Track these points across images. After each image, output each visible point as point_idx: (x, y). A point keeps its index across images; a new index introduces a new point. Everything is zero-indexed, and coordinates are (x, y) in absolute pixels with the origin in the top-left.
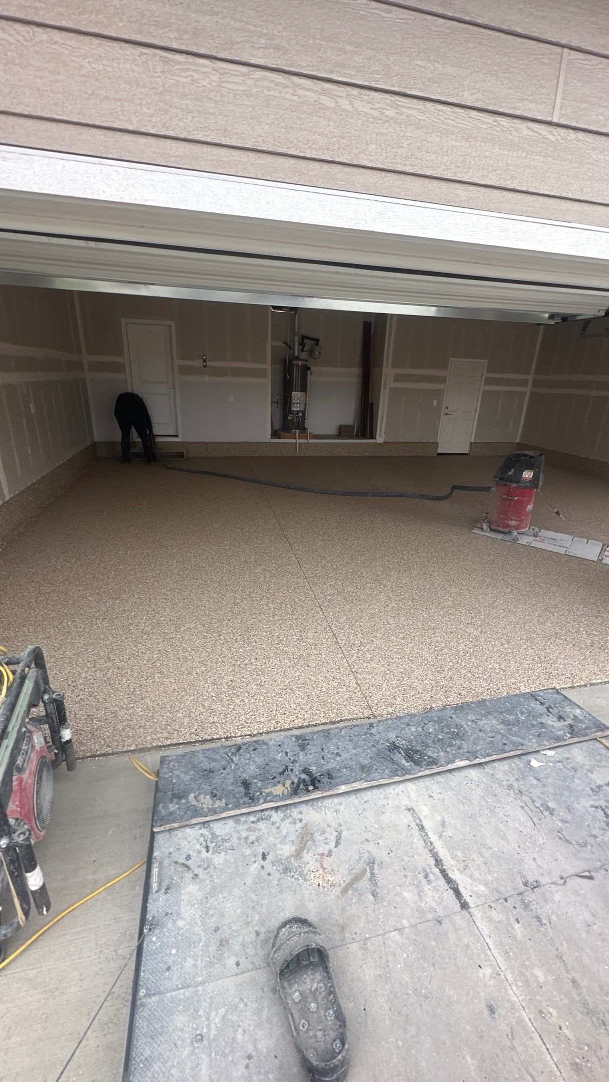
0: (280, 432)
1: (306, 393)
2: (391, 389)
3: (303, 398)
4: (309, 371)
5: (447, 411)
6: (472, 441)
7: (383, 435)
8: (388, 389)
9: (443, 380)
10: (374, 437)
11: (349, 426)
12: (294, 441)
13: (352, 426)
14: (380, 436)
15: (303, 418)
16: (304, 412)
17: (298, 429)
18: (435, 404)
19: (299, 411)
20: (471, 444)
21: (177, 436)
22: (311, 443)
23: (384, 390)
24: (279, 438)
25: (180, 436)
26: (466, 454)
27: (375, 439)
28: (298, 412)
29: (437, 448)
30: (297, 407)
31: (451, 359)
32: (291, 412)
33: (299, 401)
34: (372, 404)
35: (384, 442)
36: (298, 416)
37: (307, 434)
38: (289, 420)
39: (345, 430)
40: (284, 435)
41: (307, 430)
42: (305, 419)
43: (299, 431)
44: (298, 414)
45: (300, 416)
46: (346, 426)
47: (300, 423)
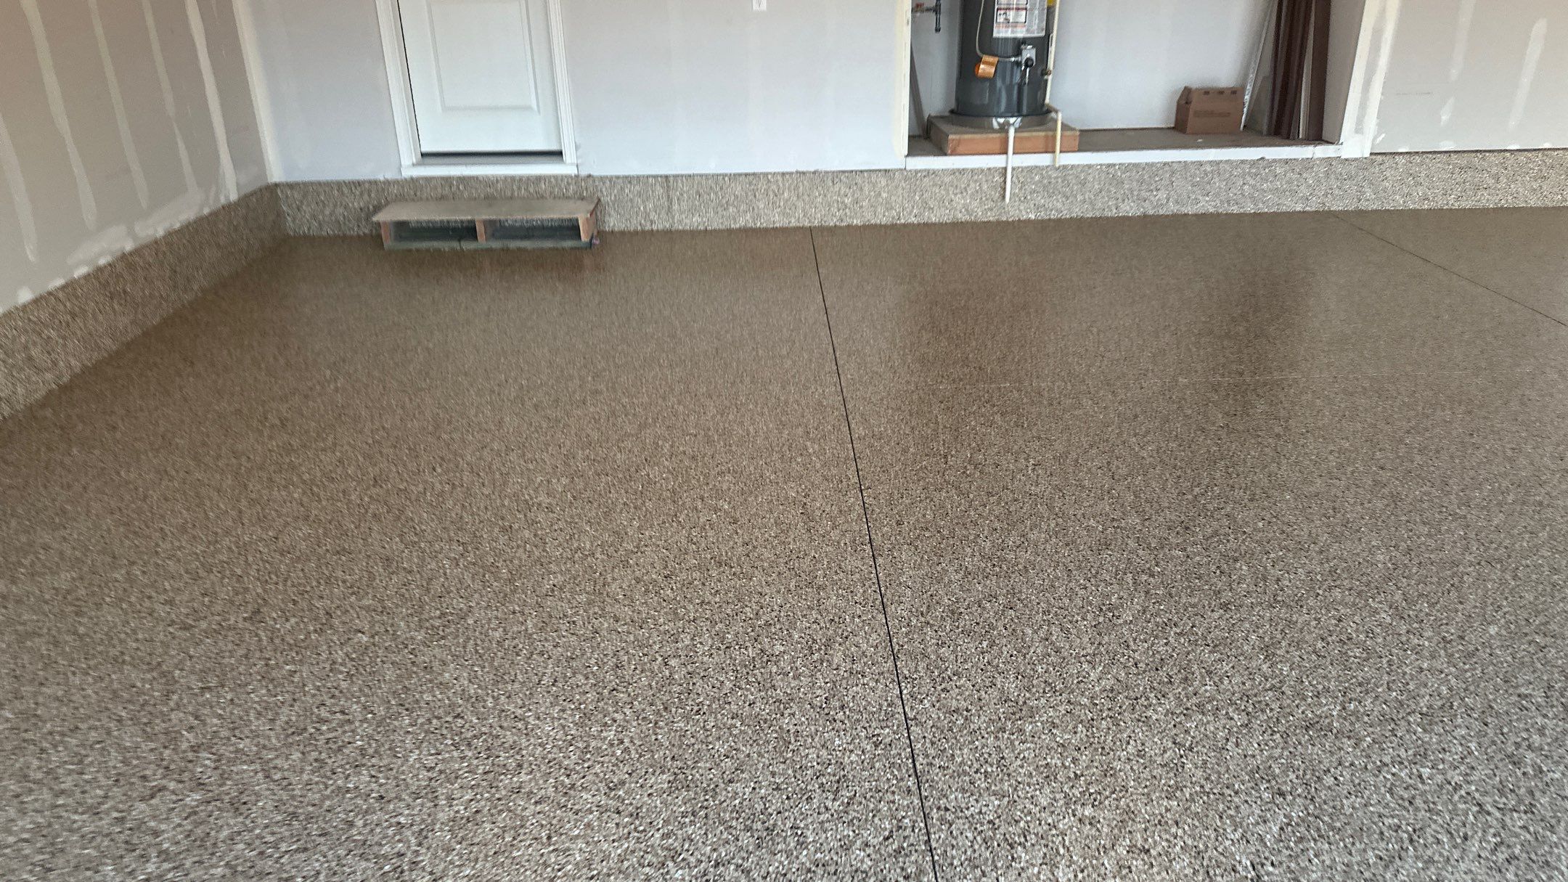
0: (944, 127)
7: (1371, 124)
10: (1325, 135)
11: (1221, 92)
12: (996, 161)
13: (1233, 92)
14: (1359, 129)
15: (1039, 69)
16: (1042, 44)
17: (1018, 113)
19: (1024, 41)
21: (558, 154)
22: (1065, 167)
24: (941, 151)
25: (569, 155)
27: (1333, 140)
28: (1019, 44)
30: (1016, 24)
32: (991, 45)
35: (1371, 154)
36: (1020, 59)
37: (1055, 130)
38: (985, 79)
39: (1197, 114)
40: (959, 141)
41: (1053, 115)
42: (1045, 72)
43: (1019, 119)
44: (1019, 53)
45: (1028, 60)
46: (1207, 92)
47: (1026, 88)
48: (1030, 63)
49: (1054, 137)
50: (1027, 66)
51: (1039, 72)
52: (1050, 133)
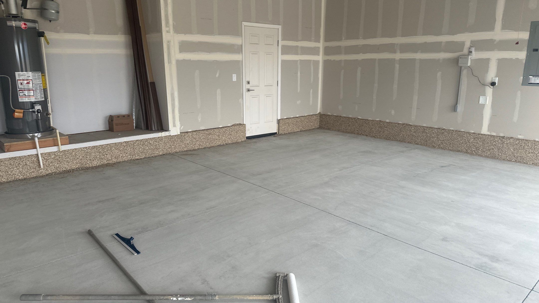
0: (2, 139)
1: (43, 72)
2: (178, 62)
3: (39, 81)
4: (42, 39)
5: (248, 86)
6: (279, 118)
7: (178, 123)
8: (174, 62)
9: (238, 49)
10: (164, 129)
11: (124, 116)
12: (33, 152)
13: (128, 116)
14: (174, 126)
16: (44, 104)
17: (38, 131)
18: (234, 78)
19: (35, 103)
20: (279, 121)
22: (65, 150)
23: (169, 63)
24: (2, 150)
26: (276, 133)
27: (167, 130)
28: (32, 104)
29: (244, 132)
30: (29, 96)
31: (244, 23)
33: (31, 85)
34: (153, 84)
35: (180, 133)
36: (34, 110)
37: (57, 136)
38: (18, 119)
39: (117, 125)
40: (10, 146)
41: (54, 130)
42: (48, 114)
43: (40, 134)
44: (33, 107)
45: (38, 110)
46: (118, 116)
47: (40, 121)
48: (39, 111)
49: (57, 139)
50: (38, 112)
51: (45, 114)
52: (55, 138)
